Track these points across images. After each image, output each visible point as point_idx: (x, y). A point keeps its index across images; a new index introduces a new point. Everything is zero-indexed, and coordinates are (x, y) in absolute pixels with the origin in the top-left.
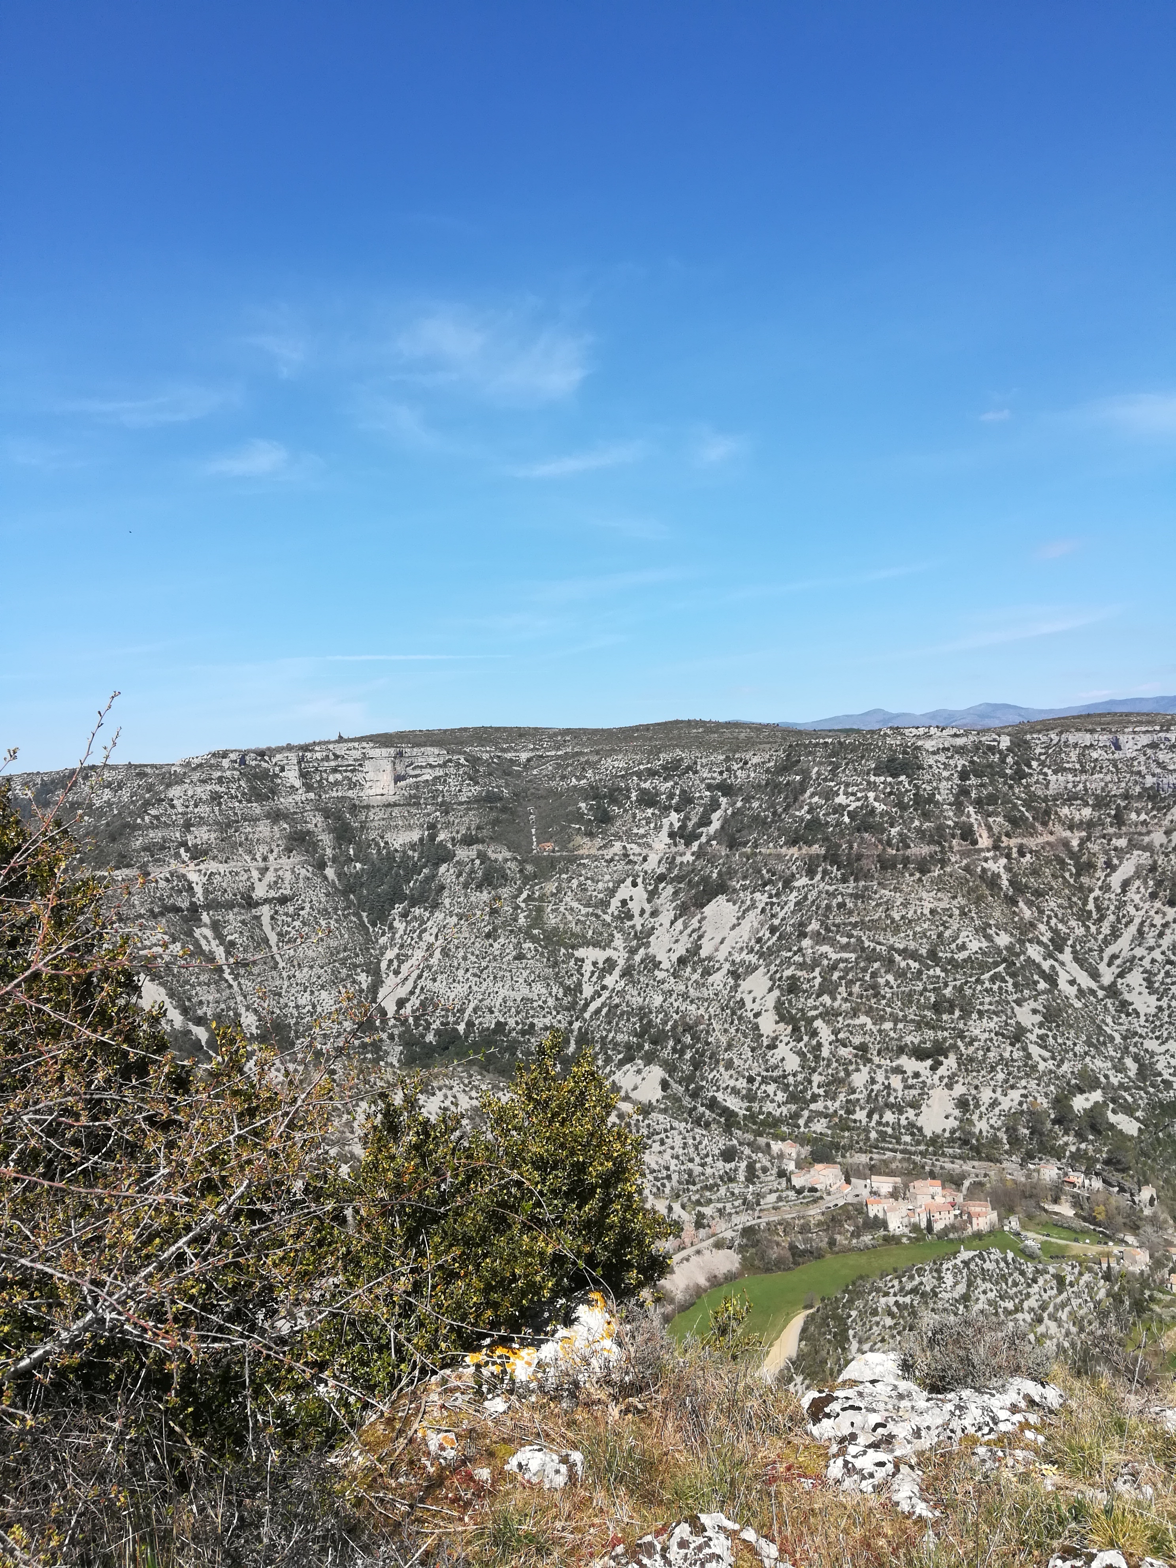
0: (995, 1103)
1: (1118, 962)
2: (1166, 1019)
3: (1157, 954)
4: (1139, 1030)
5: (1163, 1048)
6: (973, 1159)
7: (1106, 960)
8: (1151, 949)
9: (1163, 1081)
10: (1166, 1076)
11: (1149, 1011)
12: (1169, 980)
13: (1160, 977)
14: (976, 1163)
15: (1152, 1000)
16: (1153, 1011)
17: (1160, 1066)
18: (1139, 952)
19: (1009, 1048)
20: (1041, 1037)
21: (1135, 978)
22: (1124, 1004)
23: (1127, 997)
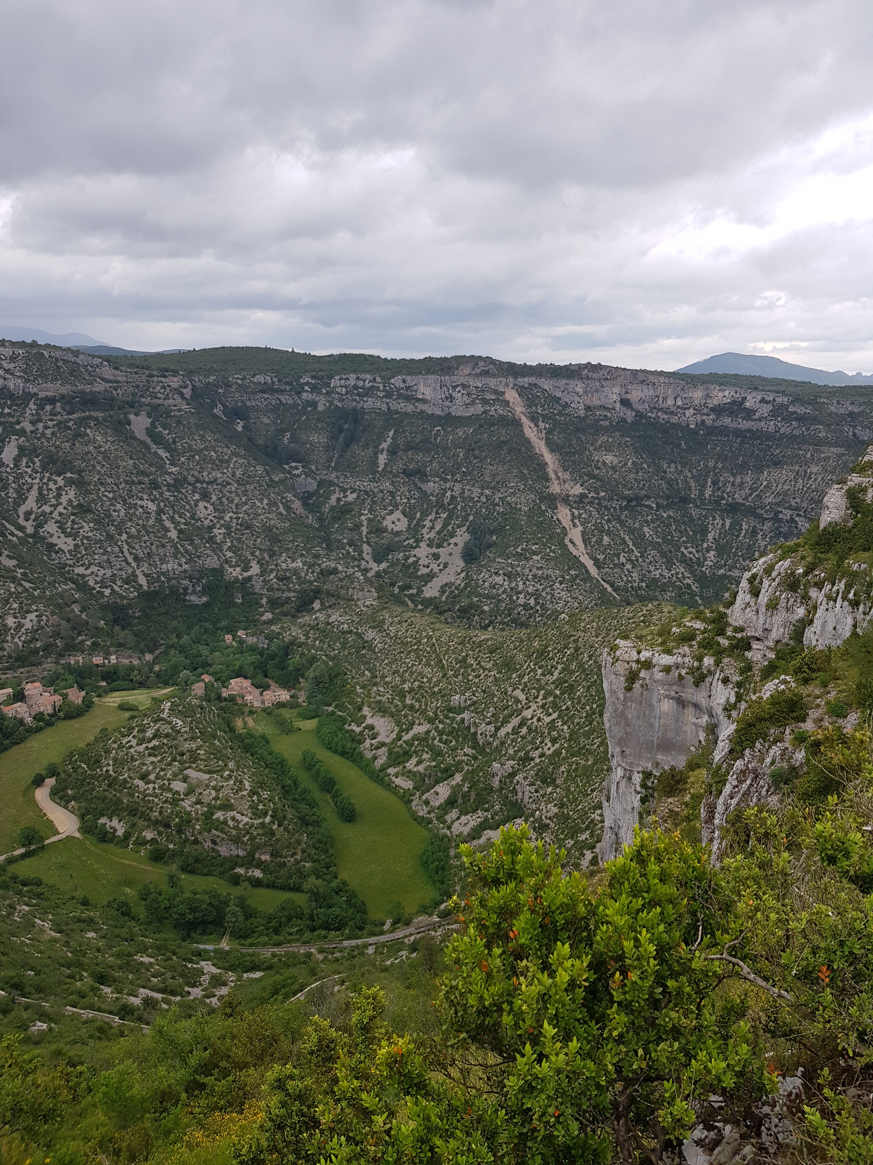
0: (20, 626)
1: (33, 517)
2: (84, 552)
3: (60, 509)
4: (68, 562)
5: (88, 572)
6: (19, 667)
7: (22, 516)
8: (55, 506)
9: (98, 592)
10: (98, 589)
11: (70, 548)
12: (76, 526)
13: (69, 524)
14: (21, 670)
15: (69, 540)
16: (71, 547)
17: (91, 583)
18: (47, 509)
19: (12, 586)
20: (24, 574)
21: (51, 527)
22: (51, 546)
23: (51, 540)
